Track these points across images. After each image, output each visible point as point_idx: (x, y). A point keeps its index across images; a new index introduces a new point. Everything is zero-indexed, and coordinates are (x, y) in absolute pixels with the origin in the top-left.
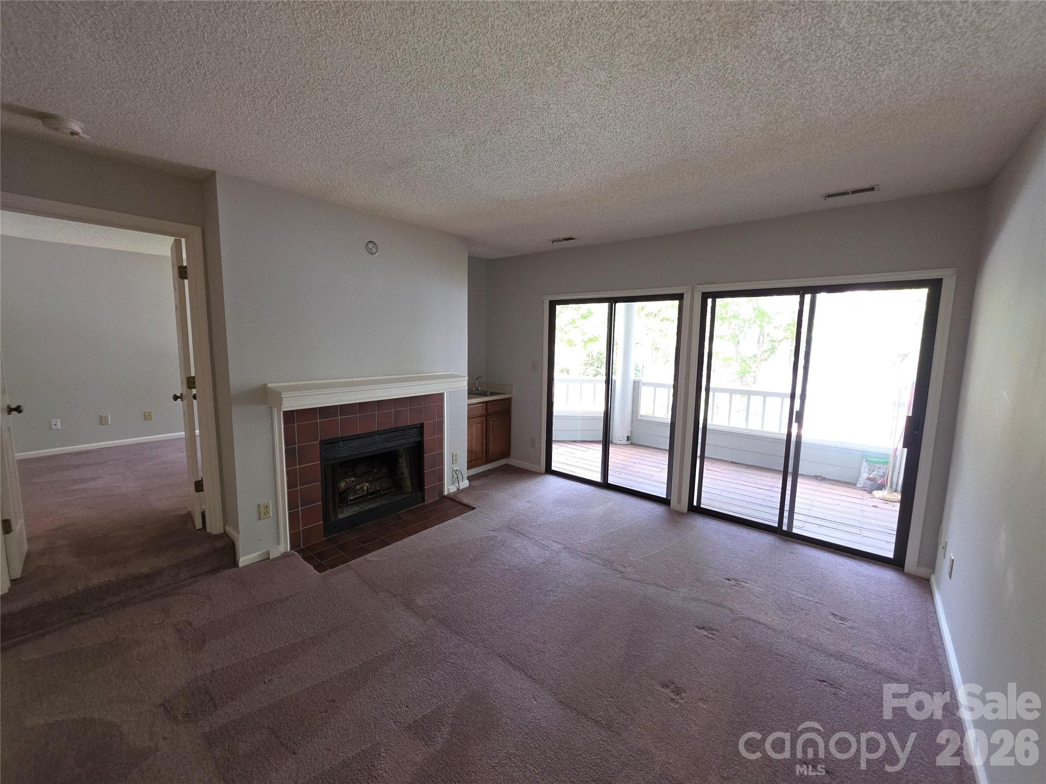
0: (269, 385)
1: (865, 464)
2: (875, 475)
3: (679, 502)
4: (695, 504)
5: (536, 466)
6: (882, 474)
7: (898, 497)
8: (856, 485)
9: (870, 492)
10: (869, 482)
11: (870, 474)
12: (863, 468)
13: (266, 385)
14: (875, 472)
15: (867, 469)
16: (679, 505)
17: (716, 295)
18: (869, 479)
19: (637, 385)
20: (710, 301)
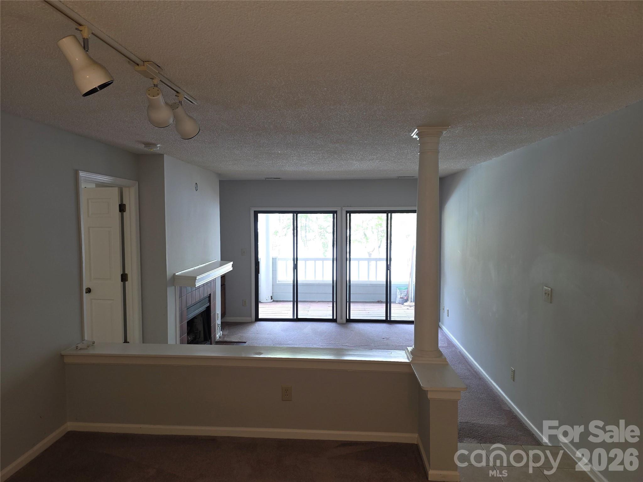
0: (176, 274)
1: (398, 290)
2: (403, 295)
3: (341, 318)
4: (348, 318)
5: (248, 318)
6: (405, 294)
7: (413, 304)
8: (395, 302)
9: (403, 304)
10: (401, 299)
11: (401, 295)
12: (397, 293)
13: (175, 274)
14: (403, 294)
15: (399, 294)
16: (341, 320)
17: (351, 212)
18: (401, 298)
19: (274, 260)
20: (348, 214)
